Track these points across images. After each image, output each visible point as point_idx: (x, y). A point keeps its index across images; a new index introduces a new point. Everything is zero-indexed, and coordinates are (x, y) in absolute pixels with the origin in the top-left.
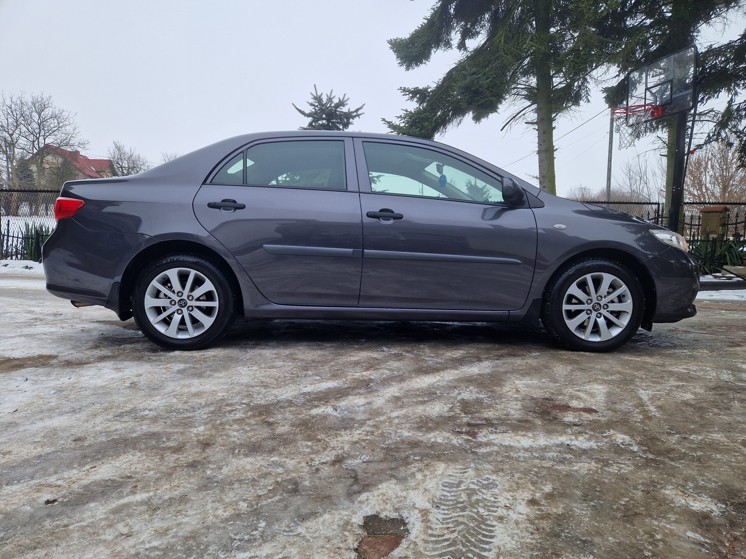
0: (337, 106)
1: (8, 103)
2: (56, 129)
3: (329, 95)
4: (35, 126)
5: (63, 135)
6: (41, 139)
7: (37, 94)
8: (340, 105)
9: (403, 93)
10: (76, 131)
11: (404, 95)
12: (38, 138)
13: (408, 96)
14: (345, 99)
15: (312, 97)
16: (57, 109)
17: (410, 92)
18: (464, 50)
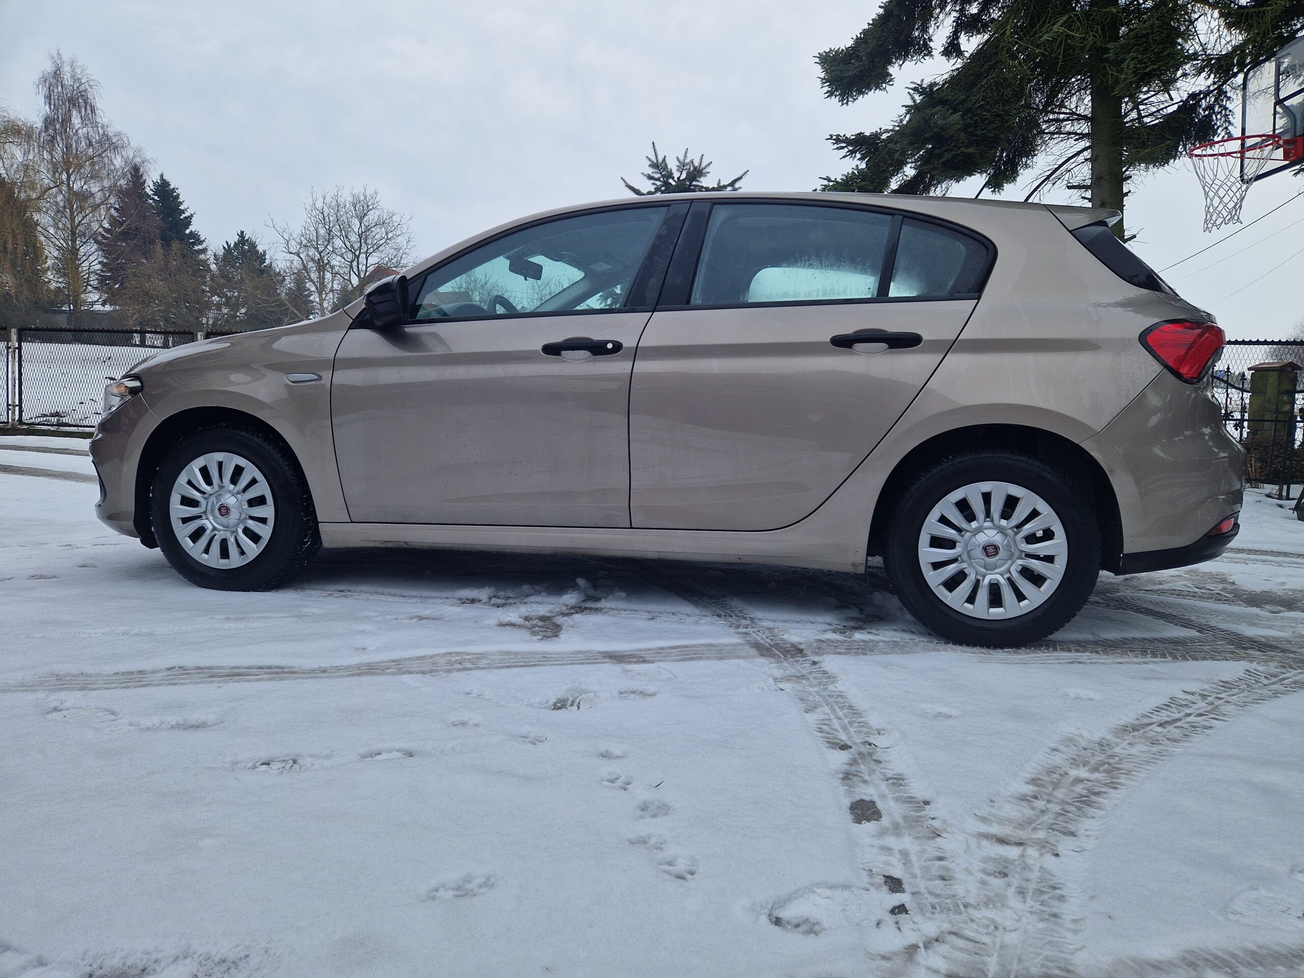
0: (692, 177)
1: (319, 205)
2: (381, 242)
3: (681, 157)
4: (354, 238)
5: (392, 251)
6: (363, 256)
7: (358, 190)
8: (697, 176)
9: (836, 146)
10: (411, 244)
11: (837, 148)
12: (358, 257)
13: (846, 150)
14: (703, 165)
15: (649, 163)
16: (385, 211)
17: (848, 141)
18: (956, 56)
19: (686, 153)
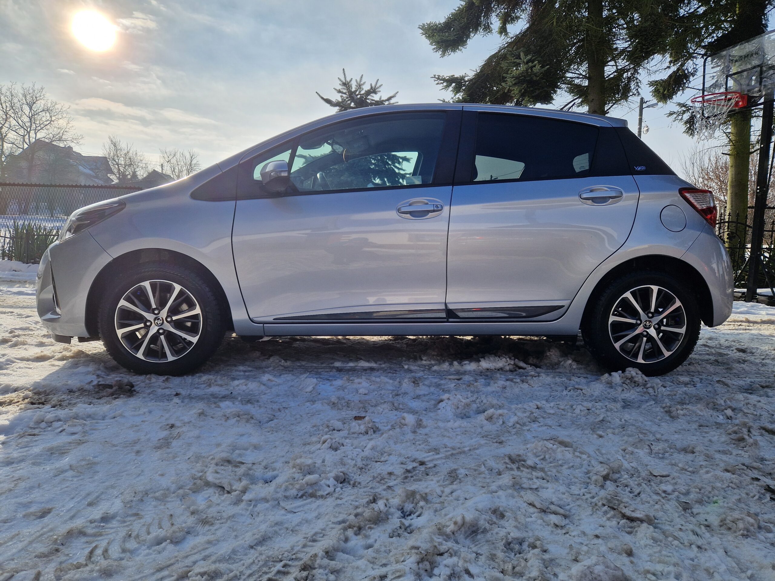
0: (368, 93)
2: (48, 123)
3: (358, 80)
4: (26, 119)
5: (55, 129)
6: (32, 132)
7: (28, 85)
8: (372, 93)
11: (437, 84)
12: (29, 133)
13: (442, 85)
14: (378, 85)
15: (340, 82)
16: (49, 101)
17: (444, 80)
18: (505, 35)
19: (362, 77)
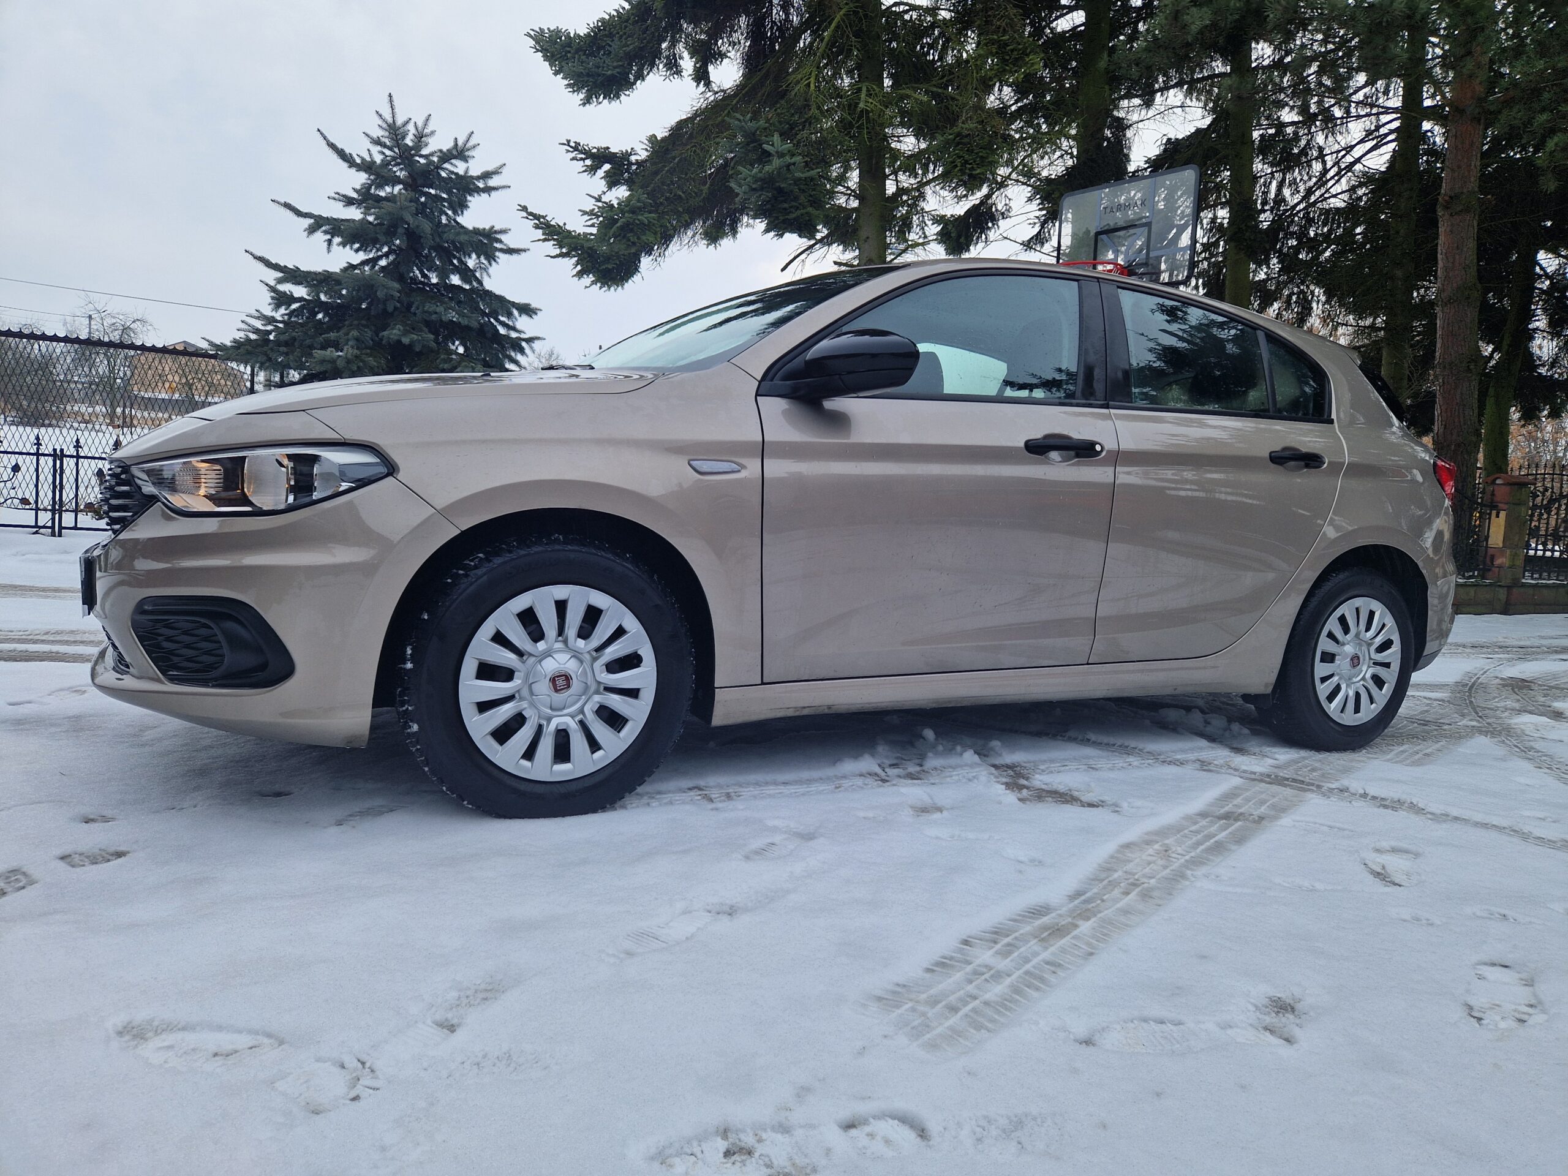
0: (447, 157)
3: (420, 124)
8: (455, 157)
11: (573, 159)
13: (582, 163)
14: (470, 144)
15: (380, 122)
17: (588, 154)
18: (705, 85)
